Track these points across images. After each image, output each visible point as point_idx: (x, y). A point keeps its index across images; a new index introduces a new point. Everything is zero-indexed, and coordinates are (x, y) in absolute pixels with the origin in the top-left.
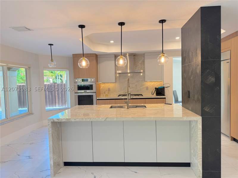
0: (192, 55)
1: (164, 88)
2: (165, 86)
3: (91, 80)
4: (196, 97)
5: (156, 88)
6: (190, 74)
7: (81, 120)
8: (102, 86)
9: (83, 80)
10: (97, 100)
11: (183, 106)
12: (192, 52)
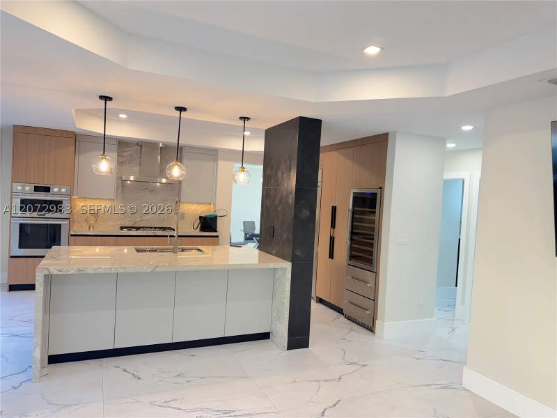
0: (282, 177)
1: (216, 217)
2: (218, 214)
3: (60, 190)
4: (285, 236)
5: (201, 217)
6: (277, 202)
7: (107, 271)
8: (80, 204)
9: (37, 189)
10: (72, 235)
11: (259, 248)
12: (283, 173)
